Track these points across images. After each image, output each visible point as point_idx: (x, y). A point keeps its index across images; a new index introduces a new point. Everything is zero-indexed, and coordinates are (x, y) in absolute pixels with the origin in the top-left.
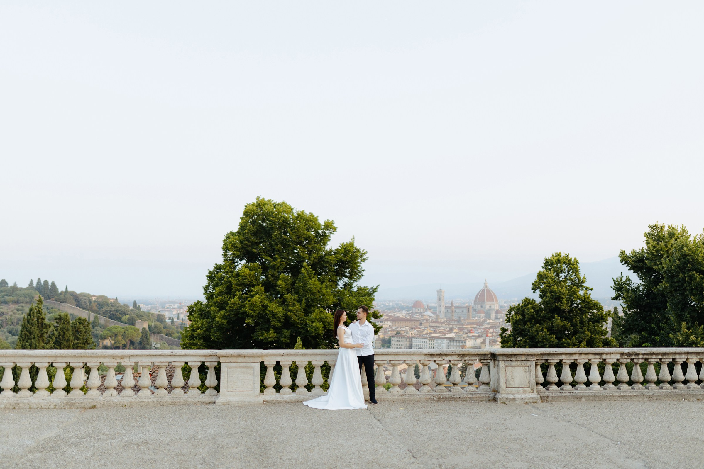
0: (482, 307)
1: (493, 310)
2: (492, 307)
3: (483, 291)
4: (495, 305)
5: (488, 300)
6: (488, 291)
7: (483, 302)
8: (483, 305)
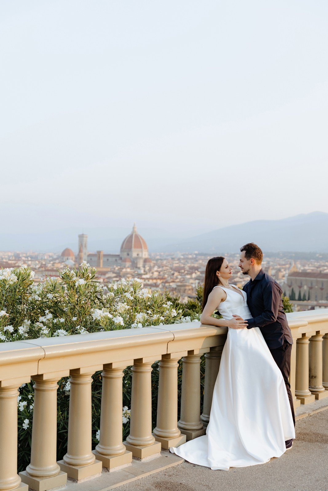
0: (128, 254)
1: (141, 258)
2: (140, 255)
3: (131, 237)
4: (144, 253)
5: (135, 247)
6: (137, 237)
7: (130, 249)
8: (130, 253)
